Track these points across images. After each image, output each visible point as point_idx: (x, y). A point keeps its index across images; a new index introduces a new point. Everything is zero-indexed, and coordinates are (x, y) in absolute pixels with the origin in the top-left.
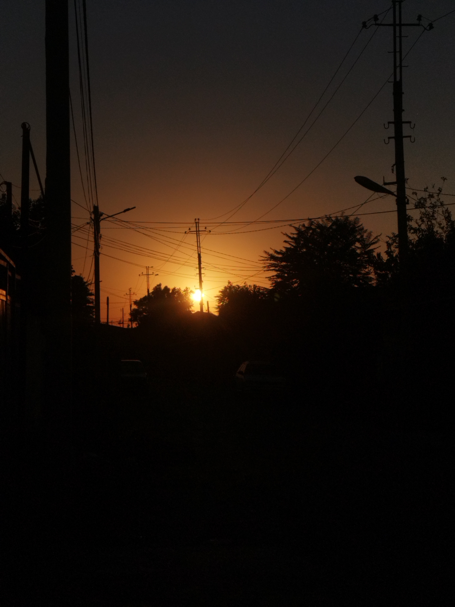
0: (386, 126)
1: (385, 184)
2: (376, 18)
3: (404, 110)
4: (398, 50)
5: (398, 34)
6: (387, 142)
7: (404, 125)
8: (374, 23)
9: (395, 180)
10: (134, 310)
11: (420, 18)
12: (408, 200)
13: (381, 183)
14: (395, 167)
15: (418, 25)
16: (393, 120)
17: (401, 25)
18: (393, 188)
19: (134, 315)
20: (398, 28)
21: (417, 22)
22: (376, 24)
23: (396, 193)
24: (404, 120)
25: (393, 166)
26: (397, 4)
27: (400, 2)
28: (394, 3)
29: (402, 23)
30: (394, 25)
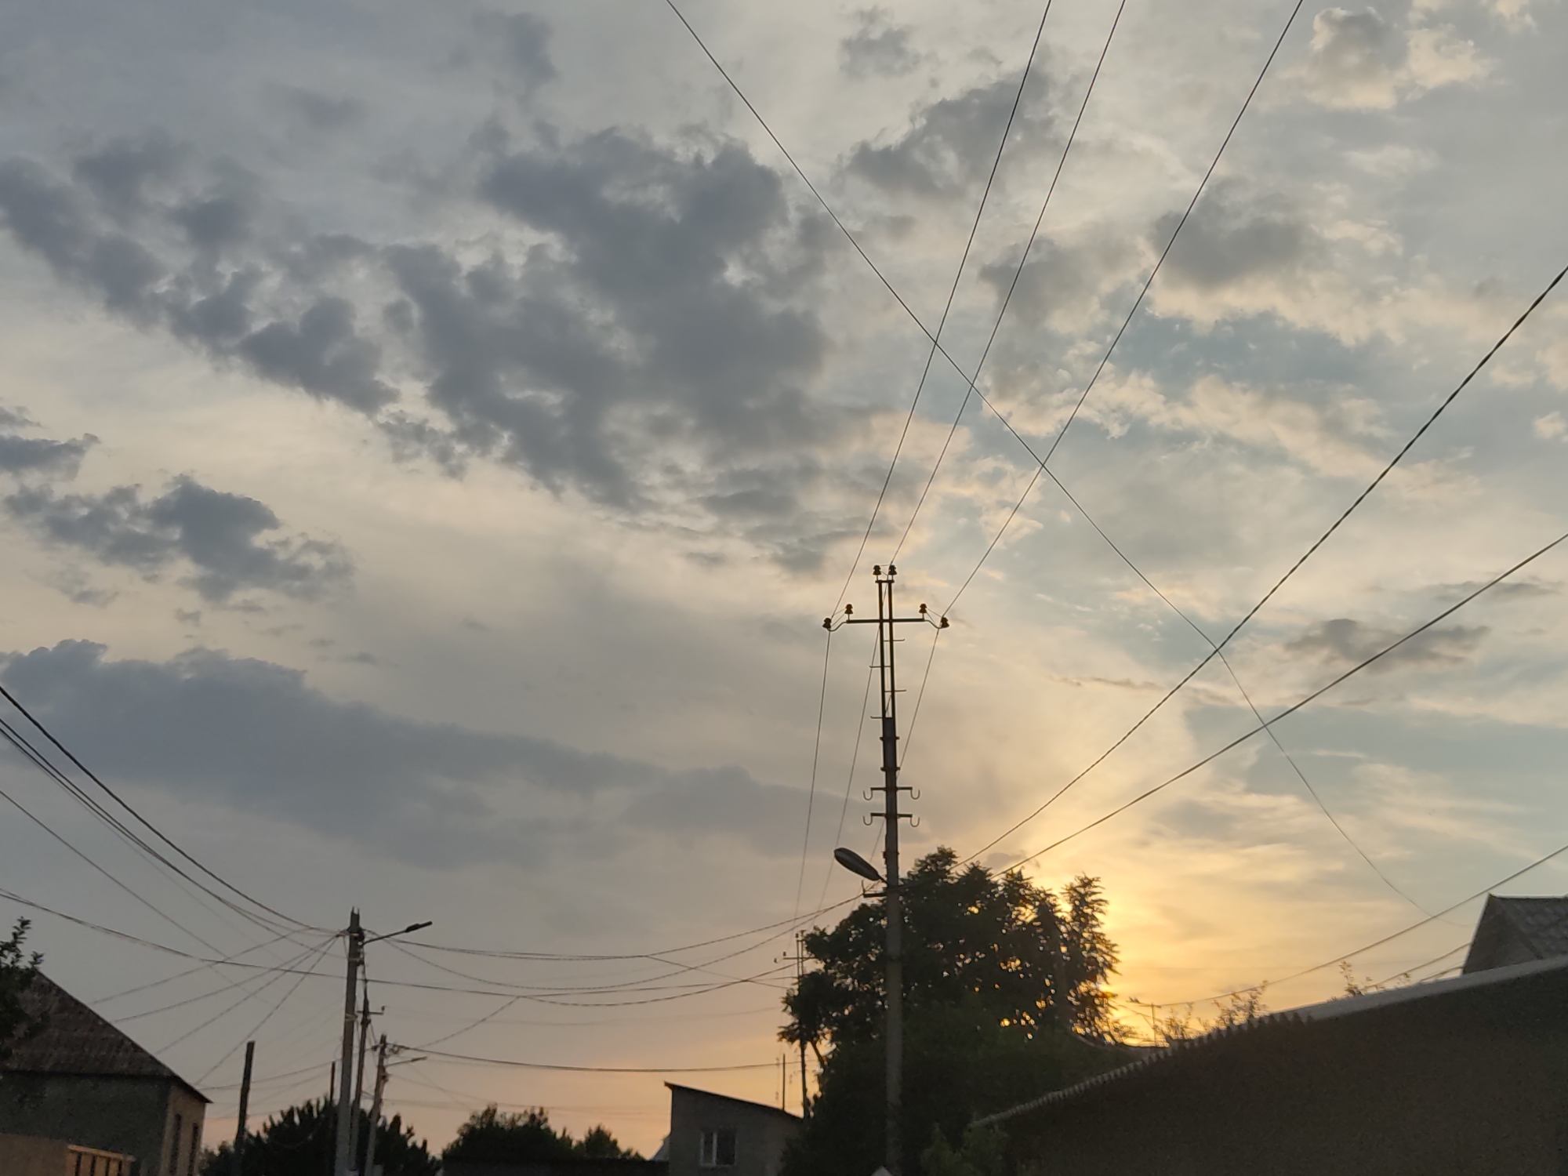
0: (868, 795)
2: (849, 611)
3: (899, 769)
4: (887, 662)
5: (886, 637)
6: (868, 822)
7: (900, 792)
8: (847, 617)
11: (923, 609)
15: (922, 620)
16: (882, 785)
17: (891, 621)
20: (886, 625)
21: (920, 616)
22: (849, 622)
24: (900, 784)
26: (885, 586)
27: (890, 582)
28: (880, 582)
29: (894, 617)
30: (881, 621)
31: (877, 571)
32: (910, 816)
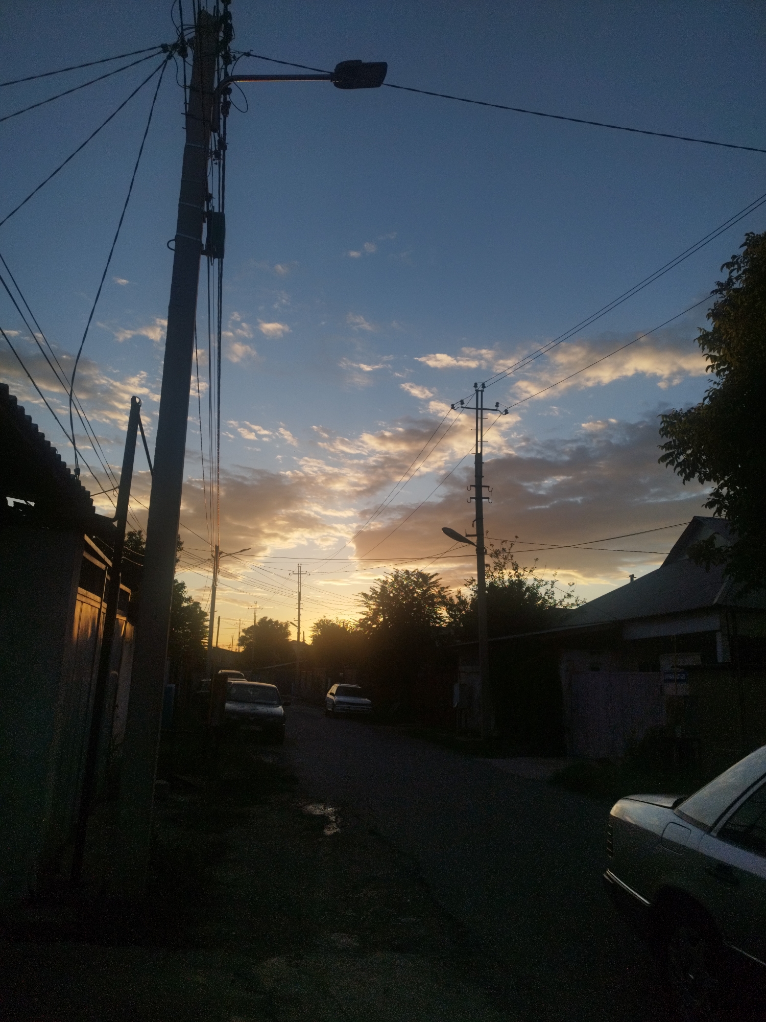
0: (469, 488)
1: (467, 536)
2: (462, 403)
3: (483, 477)
4: (479, 428)
5: (479, 416)
7: (483, 488)
8: (461, 406)
9: (475, 533)
10: (243, 636)
12: (486, 550)
13: (464, 535)
14: (475, 522)
15: (496, 410)
16: (474, 484)
17: (482, 409)
18: (474, 540)
19: (242, 641)
20: (479, 411)
21: (495, 408)
22: (462, 407)
23: (476, 544)
24: (483, 484)
25: (473, 522)
26: (480, 393)
27: (482, 391)
28: (477, 391)
29: (483, 407)
30: (477, 409)
31: (476, 385)
32: (488, 498)
